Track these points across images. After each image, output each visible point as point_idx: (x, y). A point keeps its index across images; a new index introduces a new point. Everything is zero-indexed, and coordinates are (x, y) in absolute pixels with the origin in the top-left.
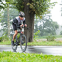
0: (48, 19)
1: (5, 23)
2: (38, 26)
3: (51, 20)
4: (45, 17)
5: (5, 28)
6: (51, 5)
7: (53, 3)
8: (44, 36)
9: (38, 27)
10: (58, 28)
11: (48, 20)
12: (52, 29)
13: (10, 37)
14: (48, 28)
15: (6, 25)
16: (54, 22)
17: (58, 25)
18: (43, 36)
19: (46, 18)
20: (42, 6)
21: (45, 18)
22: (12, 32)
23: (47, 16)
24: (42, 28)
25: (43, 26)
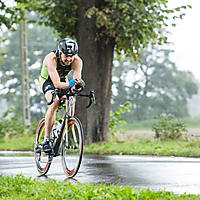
0: (160, 61)
1: (12, 73)
2: (126, 84)
3: (170, 66)
4: (151, 53)
5: (13, 90)
6: (170, 15)
7: (178, 9)
8: (147, 121)
9: (127, 89)
10: (196, 93)
11: (161, 66)
12: (176, 97)
13: (28, 122)
14: (163, 92)
15: (15, 81)
16: (181, 73)
17: (194, 81)
18: (145, 119)
19: (154, 58)
20: (139, 17)
21: (149, 57)
22: (36, 105)
23: (159, 51)
24: (142, 93)
25: (143, 86)
